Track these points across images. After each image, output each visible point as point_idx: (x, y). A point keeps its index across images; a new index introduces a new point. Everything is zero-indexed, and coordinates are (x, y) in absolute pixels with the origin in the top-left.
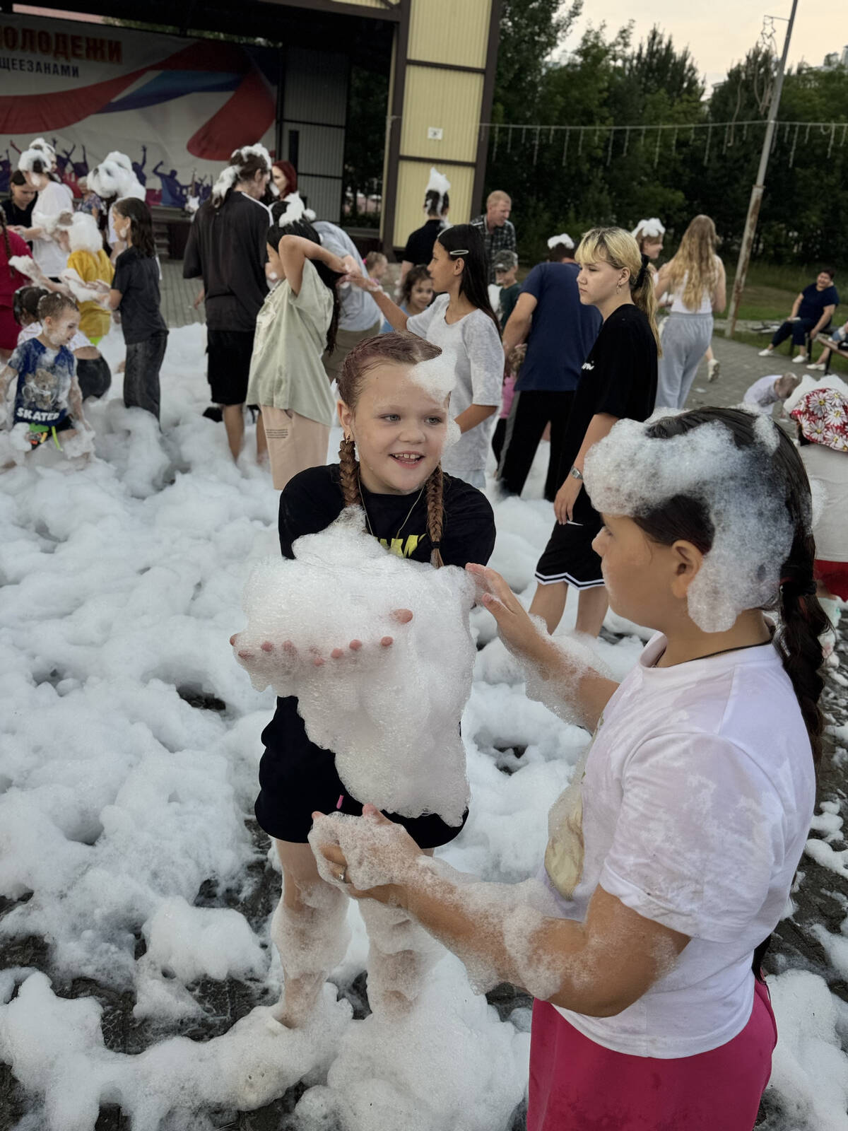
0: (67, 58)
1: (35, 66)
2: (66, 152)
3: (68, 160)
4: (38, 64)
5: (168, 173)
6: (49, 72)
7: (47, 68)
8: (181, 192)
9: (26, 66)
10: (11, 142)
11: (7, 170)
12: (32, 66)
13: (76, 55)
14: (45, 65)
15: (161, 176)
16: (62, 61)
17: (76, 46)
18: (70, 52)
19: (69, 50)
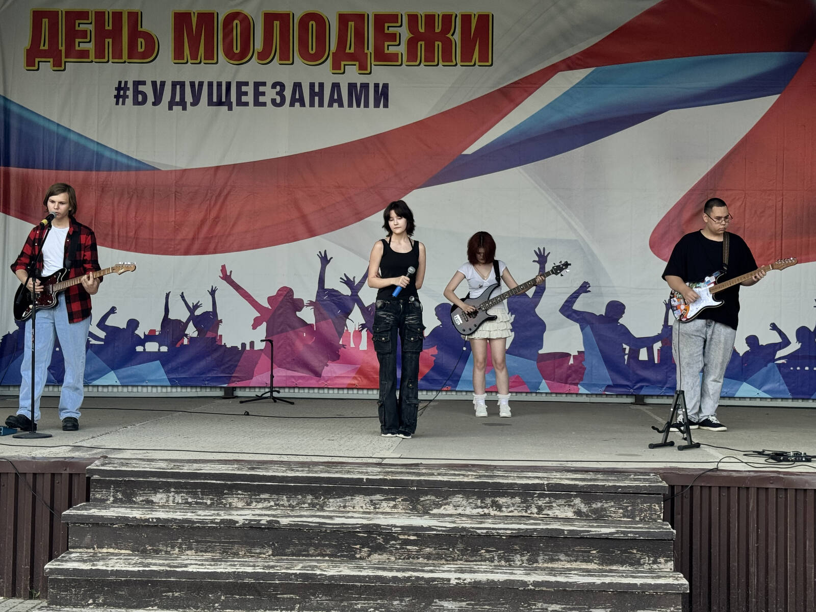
0: (363, 67)
1: (288, 93)
2: (348, 282)
3: (355, 298)
4: (297, 86)
5: (601, 310)
6: (321, 104)
7: (317, 93)
8: (634, 354)
9: (270, 94)
10: (223, 268)
11: (209, 335)
12: (281, 94)
13: (383, 57)
14: (312, 85)
15: (582, 319)
16: (352, 75)
18: (371, 53)
19: (368, 49)
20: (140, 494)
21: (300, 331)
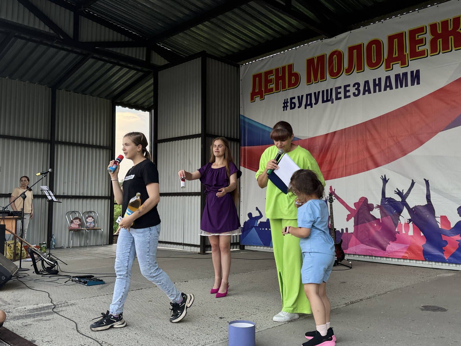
0: (403, 63)
1: (361, 88)
2: (399, 193)
3: (404, 203)
4: (367, 83)
6: (380, 90)
7: (377, 84)
9: (352, 90)
10: (331, 188)
13: (415, 54)
14: (375, 80)
16: (398, 69)
17: (415, 42)
18: (408, 54)
19: (406, 52)
21: (373, 223)
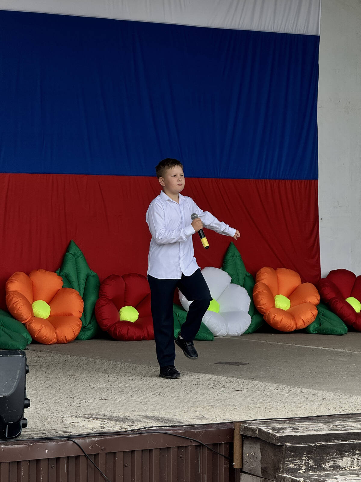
20: (329, 459)
